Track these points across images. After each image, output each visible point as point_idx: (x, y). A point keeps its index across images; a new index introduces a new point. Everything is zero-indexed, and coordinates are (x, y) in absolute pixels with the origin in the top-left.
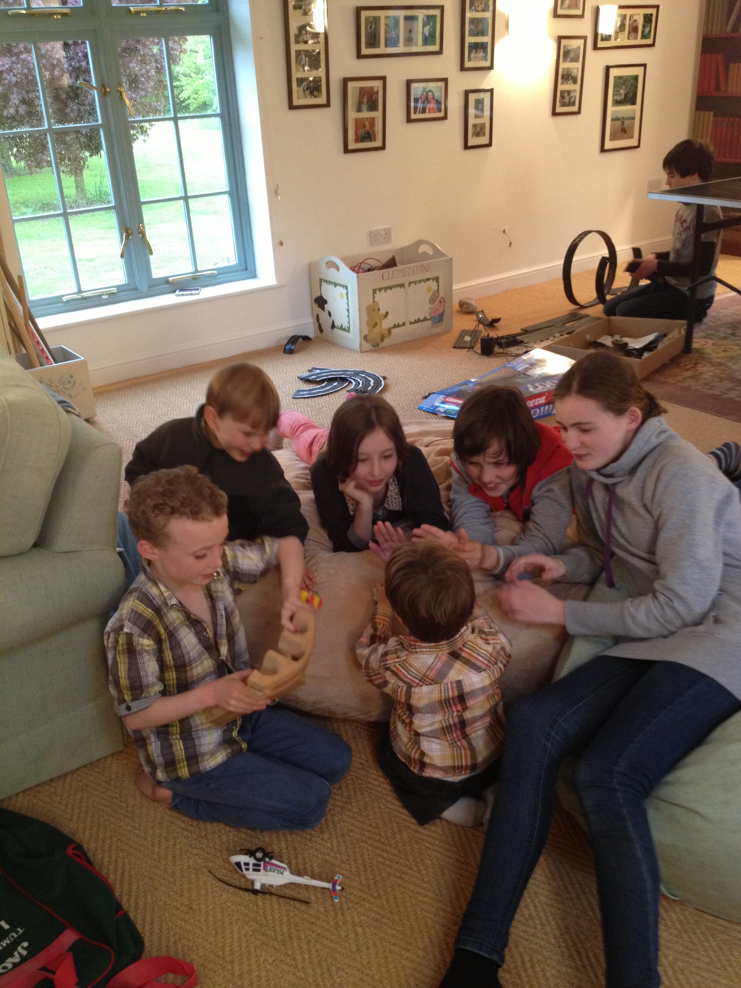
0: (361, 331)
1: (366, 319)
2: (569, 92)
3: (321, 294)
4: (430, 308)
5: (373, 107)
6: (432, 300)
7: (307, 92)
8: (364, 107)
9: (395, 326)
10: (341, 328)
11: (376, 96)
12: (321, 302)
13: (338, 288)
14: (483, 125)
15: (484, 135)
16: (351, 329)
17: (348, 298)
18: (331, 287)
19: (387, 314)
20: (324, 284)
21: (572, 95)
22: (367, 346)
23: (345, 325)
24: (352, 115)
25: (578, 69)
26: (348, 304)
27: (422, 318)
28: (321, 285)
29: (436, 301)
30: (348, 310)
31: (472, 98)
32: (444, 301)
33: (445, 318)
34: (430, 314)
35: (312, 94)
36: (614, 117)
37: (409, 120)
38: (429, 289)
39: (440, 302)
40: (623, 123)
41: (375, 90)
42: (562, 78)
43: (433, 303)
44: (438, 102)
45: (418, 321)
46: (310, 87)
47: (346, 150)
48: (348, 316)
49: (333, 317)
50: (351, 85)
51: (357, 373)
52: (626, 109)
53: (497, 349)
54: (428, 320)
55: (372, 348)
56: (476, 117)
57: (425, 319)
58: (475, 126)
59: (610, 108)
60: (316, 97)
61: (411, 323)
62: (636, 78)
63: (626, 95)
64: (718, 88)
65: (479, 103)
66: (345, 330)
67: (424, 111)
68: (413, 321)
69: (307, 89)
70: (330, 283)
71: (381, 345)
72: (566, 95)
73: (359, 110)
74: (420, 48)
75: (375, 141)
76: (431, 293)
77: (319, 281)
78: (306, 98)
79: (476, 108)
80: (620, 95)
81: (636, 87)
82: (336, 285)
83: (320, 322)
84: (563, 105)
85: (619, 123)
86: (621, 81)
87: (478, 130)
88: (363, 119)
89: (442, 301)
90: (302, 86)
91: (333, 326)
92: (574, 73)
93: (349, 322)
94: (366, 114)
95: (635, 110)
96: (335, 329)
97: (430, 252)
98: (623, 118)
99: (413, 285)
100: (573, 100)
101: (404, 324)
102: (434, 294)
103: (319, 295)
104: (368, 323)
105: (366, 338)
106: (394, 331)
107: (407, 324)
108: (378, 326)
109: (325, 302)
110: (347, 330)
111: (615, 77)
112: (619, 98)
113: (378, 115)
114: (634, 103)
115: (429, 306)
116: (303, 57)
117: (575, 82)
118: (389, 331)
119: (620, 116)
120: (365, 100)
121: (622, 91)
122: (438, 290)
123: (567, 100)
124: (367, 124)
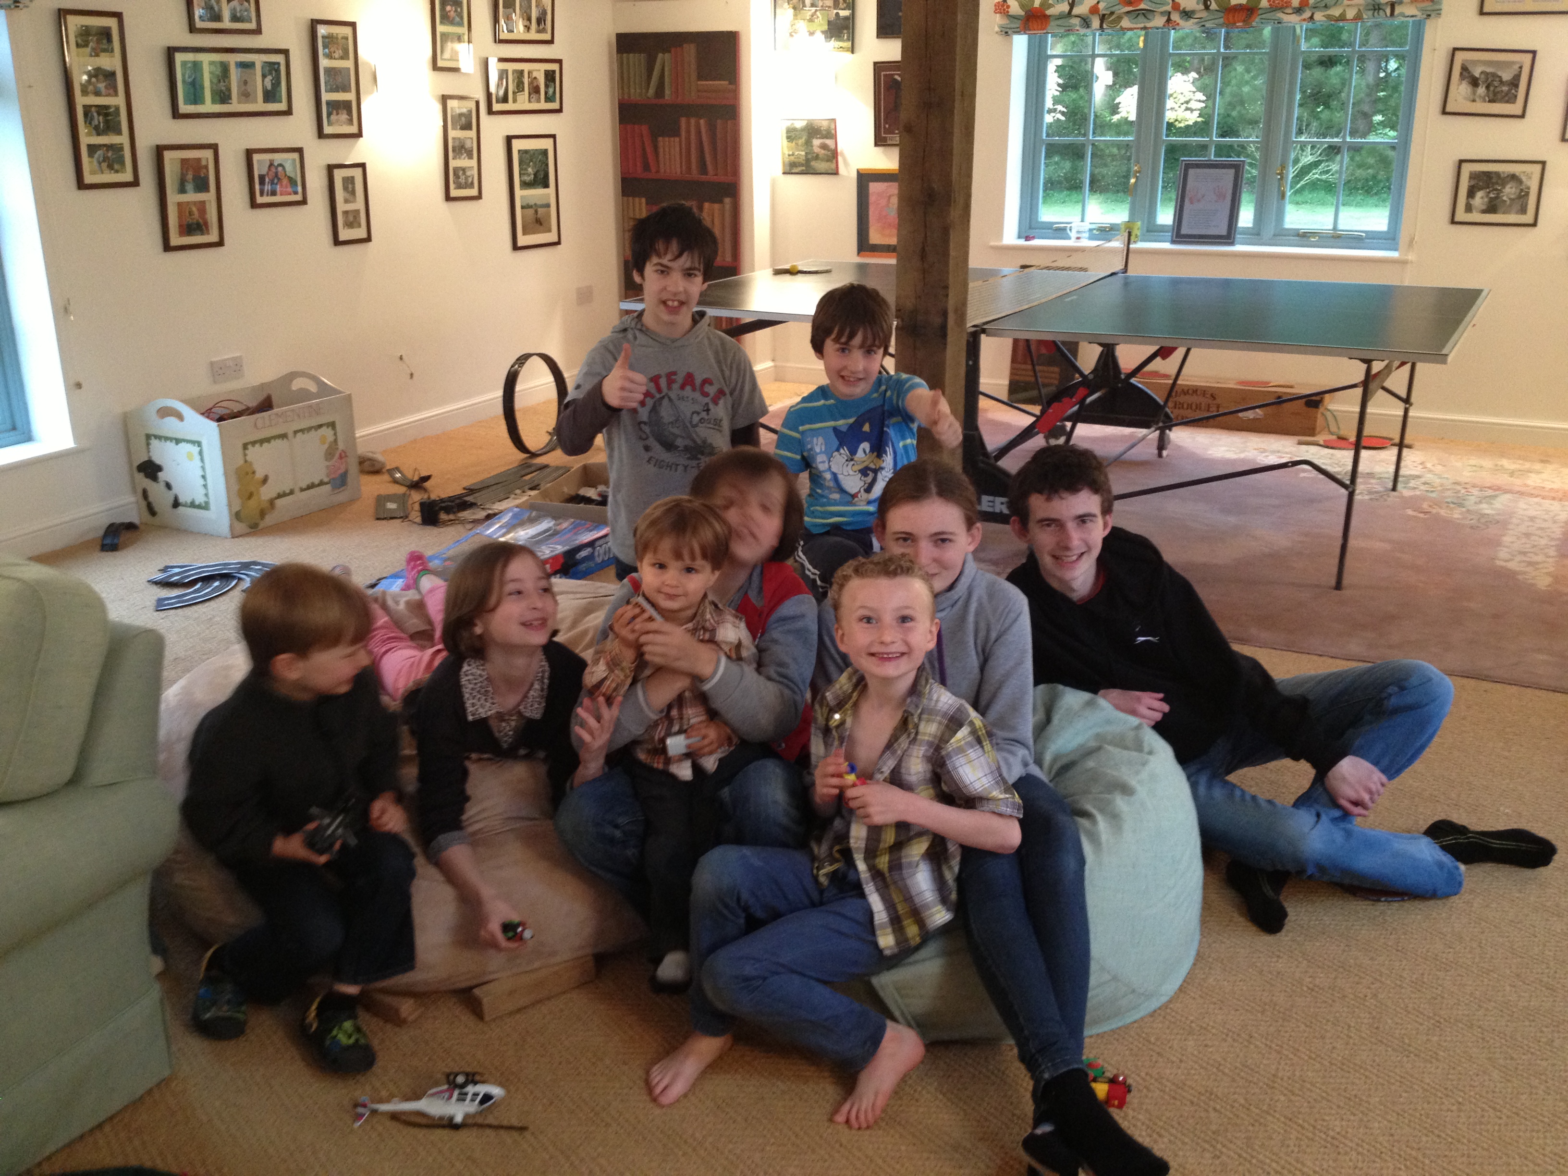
0: (230, 505)
1: (236, 488)
2: (464, 170)
3: (150, 457)
4: (327, 467)
5: (202, 185)
6: (329, 454)
7: (104, 165)
8: (189, 187)
9: (280, 496)
10: (193, 505)
11: (205, 171)
12: (150, 469)
13: (182, 445)
14: (357, 212)
15: (359, 226)
16: (212, 506)
17: (202, 460)
18: (170, 445)
19: (265, 480)
20: (154, 443)
21: (468, 173)
22: (241, 527)
23: (200, 499)
24: (173, 198)
25: (472, 139)
26: (203, 468)
27: (317, 482)
28: (148, 444)
29: (333, 456)
30: (204, 477)
31: (339, 174)
32: (346, 456)
33: (349, 480)
34: (328, 476)
35: (111, 167)
36: (524, 204)
37: (254, 205)
38: (323, 440)
39: (341, 457)
40: (536, 212)
41: (204, 163)
42: (454, 151)
43: (331, 459)
44: (292, 182)
45: (311, 486)
46: (108, 158)
47: (167, 247)
48: (205, 486)
49: (176, 489)
50: (168, 155)
51: (246, 566)
52: (536, 194)
53: (443, 516)
54: (326, 483)
55: (249, 530)
56: (346, 201)
57: (321, 483)
58: (346, 213)
59: (519, 192)
60: (117, 171)
61: (302, 490)
62: (545, 152)
63: (535, 175)
64: (646, 167)
65: (349, 182)
66: (199, 507)
67: (274, 193)
68: (304, 486)
69: (104, 161)
70: (167, 439)
71: (262, 525)
72: (461, 173)
73: (182, 190)
74: (261, 106)
75: (208, 234)
76: (326, 446)
77: (143, 439)
78: (102, 173)
79: (345, 188)
80: (529, 175)
81: (547, 165)
82: (178, 441)
83: (151, 499)
84: (459, 186)
85: (531, 212)
86: (528, 156)
87: (351, 219)
88: (188, 203)
89: (343, 456)
90: (96, 156)
91: (176, 504)
92: (468, 145)
93: (206, 495)
94: (192, 196)
95: (549, 195)
96: (180, 508)
97: (313, 388)
98: (535, 204)
99: (299, 435)
100: (470, 180)
101: (292, 492)
102: (330, 447)
103: (146, 459)
104: (240, 493)
105: (237, 516)
106: (279, 502)
107: (297, 490)
108: (255, 498)
109: (159, 468)
110: (205, 507)
111: (519, 151)
112: (527, 179)
113: (209, 197)
114: (546, 185)
115: (328, 463)
116: (95, 114)
117: (470, 157)
118: (272, 502)
119: (532, 203)
120: (190, 176)
121: (530, 170)
122: (336, 441)
123: (462, 180)
124: (194, 209)
